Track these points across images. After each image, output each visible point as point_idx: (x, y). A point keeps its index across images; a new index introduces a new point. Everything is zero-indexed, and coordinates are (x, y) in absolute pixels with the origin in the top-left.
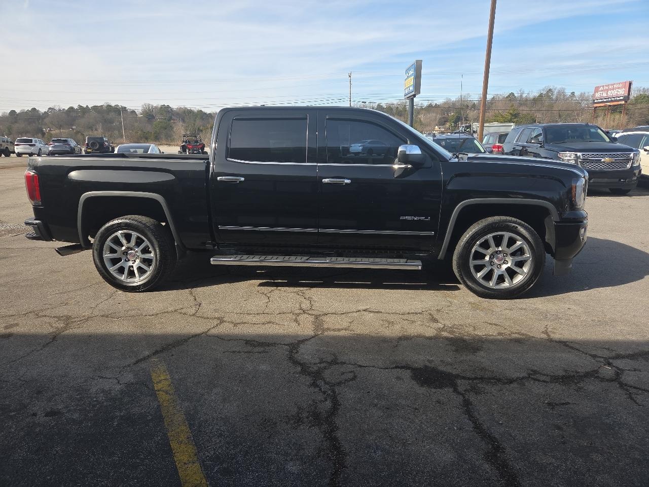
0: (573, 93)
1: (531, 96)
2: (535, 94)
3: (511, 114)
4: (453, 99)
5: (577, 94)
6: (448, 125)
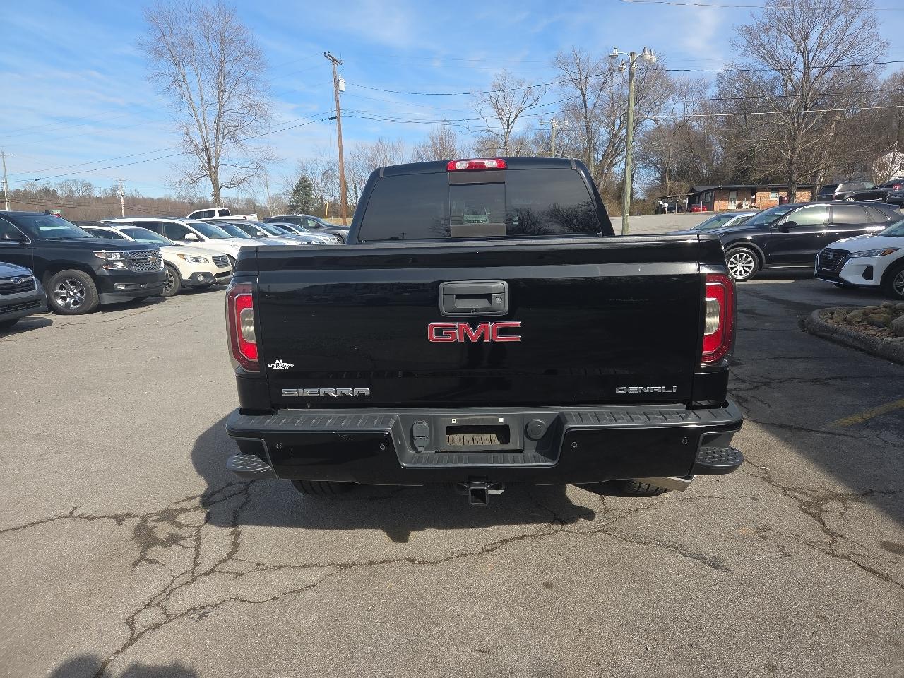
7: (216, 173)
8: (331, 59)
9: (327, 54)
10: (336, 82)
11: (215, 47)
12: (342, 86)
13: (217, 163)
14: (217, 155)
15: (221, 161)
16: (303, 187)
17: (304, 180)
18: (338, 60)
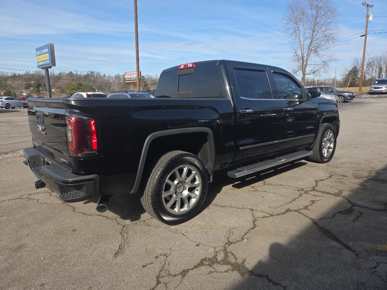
0: (104, 75)
1: (83, 74)
2: (84, 73)
3: (77, 84)
4: (32, 72)
5: (107, 75)
6: (32, 89)
7: (305, 68)
8: (366, 5)
9: (364, 3)
10: (368, 16)
11: (314, 12)
12: (371, 18)
13: (306, 64)
14: (307, 60)
15: (308, 63)
16: (354, 71)
17: (355, 68)
18: (371, 5)
